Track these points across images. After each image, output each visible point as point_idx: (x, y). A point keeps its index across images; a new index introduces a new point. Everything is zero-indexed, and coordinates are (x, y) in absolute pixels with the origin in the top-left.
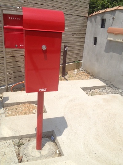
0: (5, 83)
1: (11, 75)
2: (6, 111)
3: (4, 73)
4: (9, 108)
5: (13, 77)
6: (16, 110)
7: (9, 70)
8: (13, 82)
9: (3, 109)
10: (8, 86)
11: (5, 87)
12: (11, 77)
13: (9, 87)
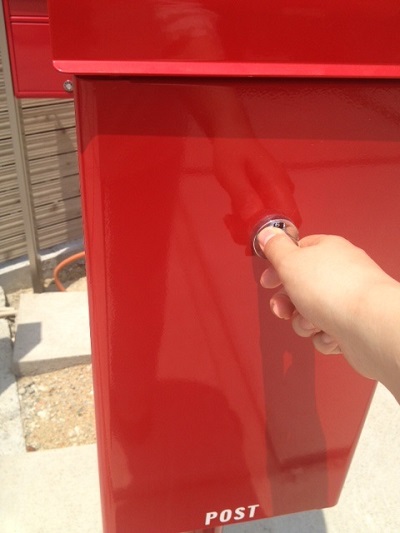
0: (25, 246)
1: (55, 208)
2: (29, 400)
3: (18, 206)
4: (41, 384)
5: (63, 217)
6: (72, 401)
7: (44, 192)
8: (65, 237)
9: (14, 386)
10: (44, 258)
11: (26, 263)
12: (54, 219)
13: (48, 261)
